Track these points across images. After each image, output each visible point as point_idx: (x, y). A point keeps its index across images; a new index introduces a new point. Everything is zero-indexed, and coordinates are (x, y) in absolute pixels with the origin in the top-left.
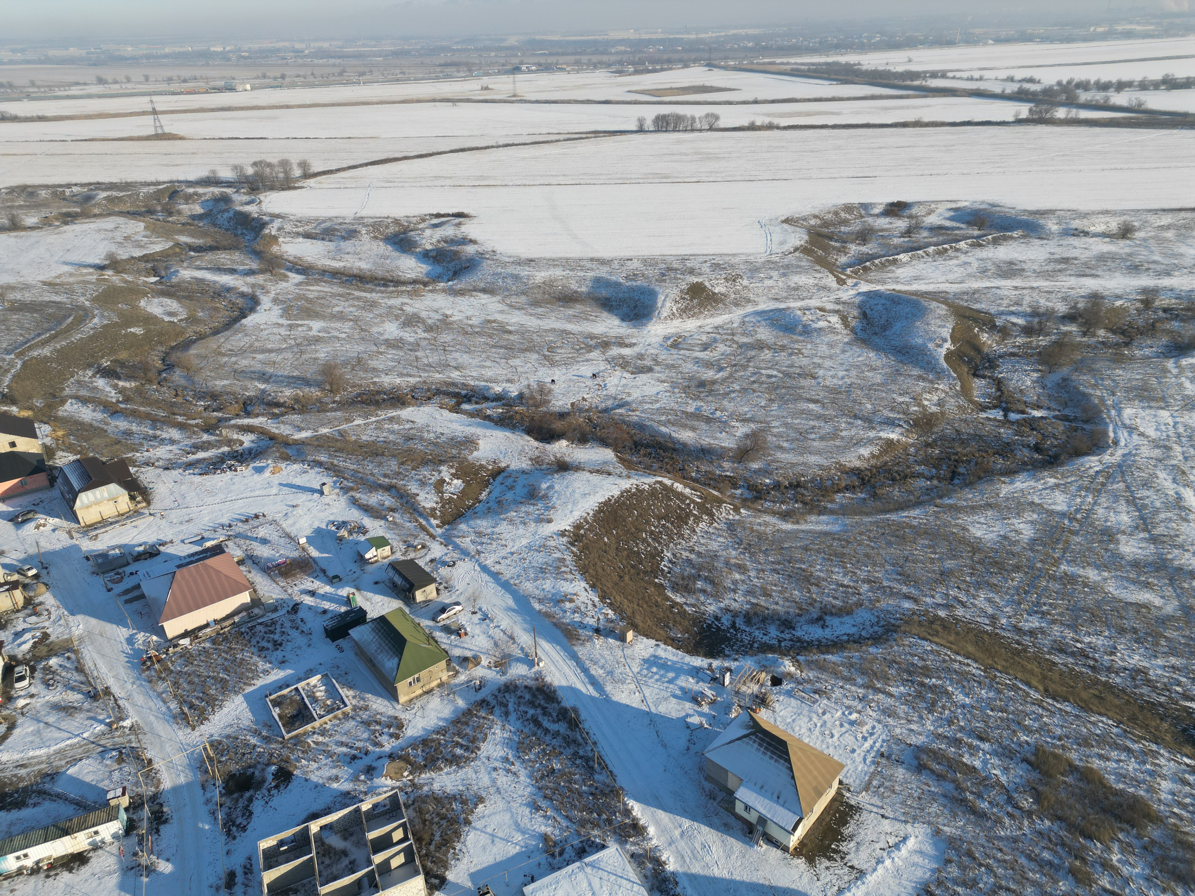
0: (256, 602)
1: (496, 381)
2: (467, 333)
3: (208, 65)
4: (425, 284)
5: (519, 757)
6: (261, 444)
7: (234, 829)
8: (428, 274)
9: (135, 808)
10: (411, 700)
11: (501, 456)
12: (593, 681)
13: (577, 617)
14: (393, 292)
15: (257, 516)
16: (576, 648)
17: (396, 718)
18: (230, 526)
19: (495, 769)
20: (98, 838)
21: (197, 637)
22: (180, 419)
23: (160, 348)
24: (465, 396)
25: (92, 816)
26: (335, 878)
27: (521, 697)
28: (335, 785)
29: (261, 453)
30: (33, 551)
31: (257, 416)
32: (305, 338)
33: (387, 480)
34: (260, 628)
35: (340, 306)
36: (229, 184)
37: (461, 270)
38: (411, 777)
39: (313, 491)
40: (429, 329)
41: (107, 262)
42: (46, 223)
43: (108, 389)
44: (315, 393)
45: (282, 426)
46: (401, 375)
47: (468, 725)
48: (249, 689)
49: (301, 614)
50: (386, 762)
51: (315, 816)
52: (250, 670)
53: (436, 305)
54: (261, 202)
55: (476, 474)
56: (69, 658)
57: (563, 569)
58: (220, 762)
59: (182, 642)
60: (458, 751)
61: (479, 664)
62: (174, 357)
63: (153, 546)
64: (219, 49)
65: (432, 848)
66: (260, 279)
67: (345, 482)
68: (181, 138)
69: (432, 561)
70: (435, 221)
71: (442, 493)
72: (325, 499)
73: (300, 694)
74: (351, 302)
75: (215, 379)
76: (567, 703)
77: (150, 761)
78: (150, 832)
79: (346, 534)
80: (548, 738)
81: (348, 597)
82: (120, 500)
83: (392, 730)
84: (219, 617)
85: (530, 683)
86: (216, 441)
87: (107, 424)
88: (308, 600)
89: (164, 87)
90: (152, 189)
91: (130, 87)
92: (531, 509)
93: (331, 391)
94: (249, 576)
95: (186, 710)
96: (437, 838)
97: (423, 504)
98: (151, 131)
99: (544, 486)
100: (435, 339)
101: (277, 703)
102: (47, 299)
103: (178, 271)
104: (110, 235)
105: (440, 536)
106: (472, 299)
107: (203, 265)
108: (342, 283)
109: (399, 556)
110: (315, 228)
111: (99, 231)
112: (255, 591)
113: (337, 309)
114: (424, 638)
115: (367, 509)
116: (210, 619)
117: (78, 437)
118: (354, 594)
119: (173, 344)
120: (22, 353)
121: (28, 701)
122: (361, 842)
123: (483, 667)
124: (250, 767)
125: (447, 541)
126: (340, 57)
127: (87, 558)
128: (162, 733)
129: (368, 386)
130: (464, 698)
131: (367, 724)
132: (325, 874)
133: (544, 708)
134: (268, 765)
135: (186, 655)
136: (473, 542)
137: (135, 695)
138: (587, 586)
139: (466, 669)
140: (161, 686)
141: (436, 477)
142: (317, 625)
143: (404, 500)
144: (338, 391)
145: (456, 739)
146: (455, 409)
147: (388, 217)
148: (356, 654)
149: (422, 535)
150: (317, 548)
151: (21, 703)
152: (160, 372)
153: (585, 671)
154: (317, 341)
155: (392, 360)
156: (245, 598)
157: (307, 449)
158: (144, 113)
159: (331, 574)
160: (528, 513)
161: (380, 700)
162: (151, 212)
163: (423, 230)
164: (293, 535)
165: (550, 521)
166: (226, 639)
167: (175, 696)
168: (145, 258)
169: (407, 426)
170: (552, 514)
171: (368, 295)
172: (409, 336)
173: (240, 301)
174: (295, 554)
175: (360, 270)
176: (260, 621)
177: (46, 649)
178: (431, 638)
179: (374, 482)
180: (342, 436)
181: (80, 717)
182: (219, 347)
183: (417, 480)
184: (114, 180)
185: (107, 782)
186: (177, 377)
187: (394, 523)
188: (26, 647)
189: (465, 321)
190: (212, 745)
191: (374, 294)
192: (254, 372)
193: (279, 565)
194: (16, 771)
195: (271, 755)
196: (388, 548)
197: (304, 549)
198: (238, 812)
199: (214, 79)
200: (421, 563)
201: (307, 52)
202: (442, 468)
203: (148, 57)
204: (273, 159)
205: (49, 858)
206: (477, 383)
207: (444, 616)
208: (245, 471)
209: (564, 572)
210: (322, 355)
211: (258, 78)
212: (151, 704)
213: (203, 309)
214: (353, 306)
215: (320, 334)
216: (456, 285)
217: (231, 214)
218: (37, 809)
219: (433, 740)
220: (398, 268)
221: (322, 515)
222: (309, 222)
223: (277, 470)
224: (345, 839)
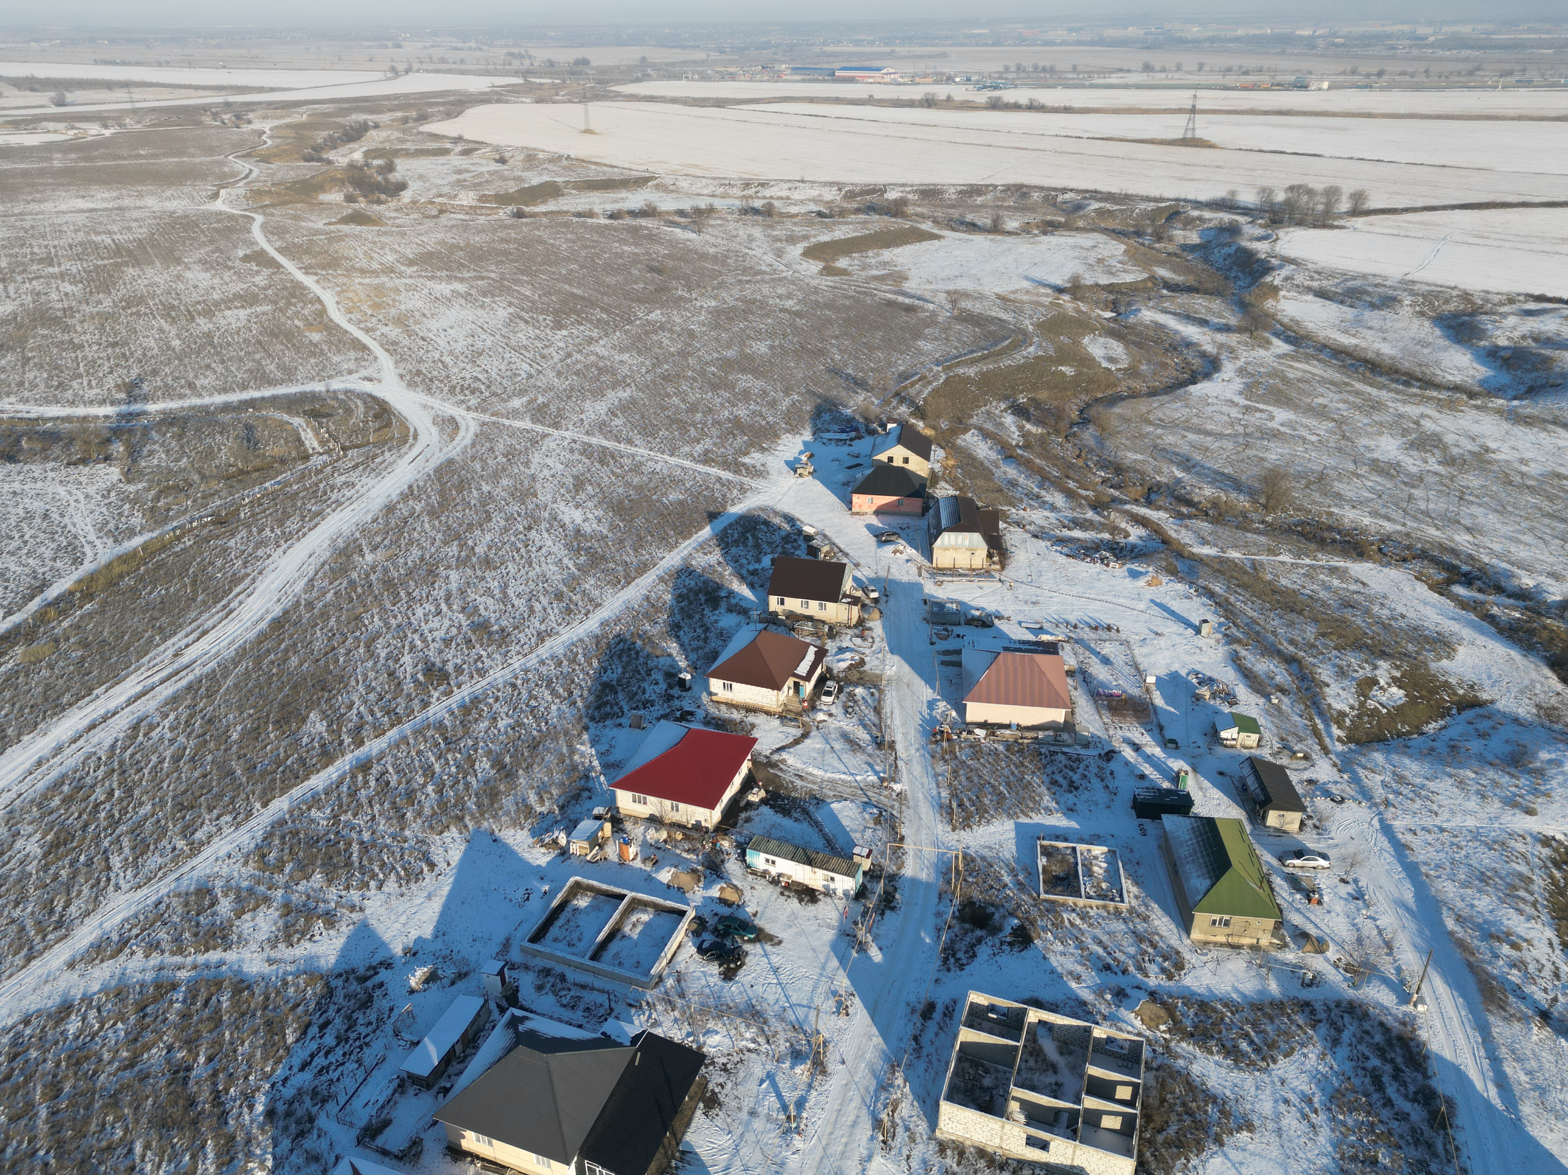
0: (1068, 726)
1: (1529, 568)
2: (1510, 483)
3: (1283, 53)
4: (1472, 395)
5: (1329, 1109)
6: (1150, 544)
7: (952, 960)
8: (1482, 382)
9: (872, 877)
10: (1206, 943)
11: (1487, 683)
12: (1502, 1083)
13: (1515, 976)
14: (1415, 395)
15: (1109, 628)
16: (1491, 1019)
17: (1178, 953)
18: (1075, 627)
19: (1286, 1102)
20: (832, 886)
21: (993, 734)
22: (1072, 484)
23: (1084, 397)
24: (1466, 575)
25: (835, 861)
26: (1033, 1089)
27: (1367, 1032)
28: (1073, 985)
29: (1145, 555)
30: (882, 574)
31: (1159, 508)
32: (1259, 429)
33: (1291, 648)
34: (1061, 757)
35: (1327, 398)
36: (1246, 211)
37: (1543, 386)
38: (1167, 1036)
39: (1188, 624)
40: (1450, 461)
41: (1068, 285)
42: (1026, 229)
43: (1013, 429)
44: (1243, 502)
45: (1183, 531)
46: (1375, 514)
47: (1272, 1022)
48: (1023, 820)
49: (1113, 765)
50: (1145, 998)
51: (1039, 1004)
52: (1033, 799)
53: (1475, 429)
54: (1277, 239)
55: (1433, 691)
56: (872, 694)
57: (1522, 893)
58: (965, 880)
59: (977, 731)
60: (1244, 1046)
61: (1322, 952)
62: (1093, 412)
63: (989, 615)
64: (1307, 32)
65: (1160, 1138)
66: (1233, 339)
67: (1234, 630)
68: (1211, 146)
69: (1310, 782)
70: (1532, 306)
71: (1367, 697)
72: (1200, 641)
73: (1075, 858)
74: (1345, 396)
75: (1128, 449)
76: (1442, 1086)
77: (902, 838)
78: (876, 908)
79: (1207, 695)
80: (1386, 1113)
81: (1178, 773)
82: (977, 553)
83: (1166, 964)
84: (1025, 723)
85: (1390, 1021)
86: (1100, 523)
87: (997, 467)
88: (1128, 753)
89: (1218, 79)
90: (1151, 206)
91: (1177, 77)
92: (1505, 780)
93: (1265, 507)
94: (1074, 693)
95: (954, 805)
96: (1172, 1130)
97: (1330, 700)
98: (1179, 134)
99: (1544, 755)
100: (1452, 478)
101: (1047, 852)
102: (994, 314)
103: (1139, 310)
104: (1084, 253)
105: (1337, 755)
106: (1543, 435)
107: (1172, 308)
108: (1344, 368)
109: (1265, 753)
110: (1336, 286)
111: (1074, 247)
112: (1073, 713)
113: (1320, 400)
114: (1256, 876)
115: (1248, 676)
116: (1015, 722)
117: (967, 474)
118: (1186, 773)
119: (1100, 395)
120: (949, 368)
121: (826, 718)
122: (1078, 1070)
123: (1327, 960)
124: (992, 905)
125: (1345, 765)
126: (1480, 48)
127: (925, 602)
128: (923, 816)
129: (1320, 515)
130: (1281, 984)
131: (1139, 938)
132: (1024, 1074)
133: (1397, 1069)
134: (1012, 914)
135: (975, 746)
136: (1385, 785)
137: (915, 763)
138: (1556, 941)
139: (1300, 947)
140: (941, 768)
141: (1366, 671)
142: (1127, 788)
143: (1305, 685)
144: (1274, 509)
145: (1247, 1028)
146: (1440, 589)
147: (1455, 288)
148: (1160, 847)
149: (1311, 741)
150: (1164, 697)
151: (821, 716)
152: (1072, 425)
153: (1495, 1061)
154: (1275, 436)
155: (1371, 490)
156: (1058, 715)
157: (1202, 570)
158: (1180, 111)
159: (1169, 735)
160: (1495, 784)
161: (1166, 919)
162: (1138, 234)
163: (1504, 316)
164: (1142, 667)
165: (1530, 812)
166: (1021, 751)
167: (950, 785)
168: (1110, 288)
169: (1353, 587)
170: (1539, 803)
171: (1374, 392)
172: (1412, 463)
173: (1196, 362)
174: (1135, 692)
175: (1378, 354)
176: (1065, 750)
177: (857, 675)
178: (1265, 880)
179: (1273, 645)
180: (1255, 569)
181: (861, 757)
182: (1149, 412)
183: (1334, 666)
184: (1114, 190)
185: (858, 835)
186: (1088, 435)
187: (1278, 708)
188: (844, 665)
189: (1516, 465)
190: (964, 858)
191: (1384, 393)
192: (1177, 454)
193: (1111, 695)
194: (794, 779)
195: (1019, 906)
196: (1255, 737)
197: (1148, 690)
198: (962, 946)
199: (1284, 72)
200: (1294, 777)
201: (1432, 39)
202: (1381, 663)
203: (1212, 40)
204: (1318, 185)
205: (789, 877)
206: (1494, 561)
207: (1297, 862)
208: (1118, 570)
209: (1523, 899)
210: (1272, 457)
211: (1344, 73)
212: (925, 780)
213: (1149, 361)
214: (1346, 402)
215: (1282, 429)
216: (1524, 407)
217: (1232, 250)
218: (796, 825)
219: (1215, 1010)
220: (1438, 363)
221: (1187, 658)
222: (1332, 275)
223: (1155, 582)
224: (1061, 1053)
